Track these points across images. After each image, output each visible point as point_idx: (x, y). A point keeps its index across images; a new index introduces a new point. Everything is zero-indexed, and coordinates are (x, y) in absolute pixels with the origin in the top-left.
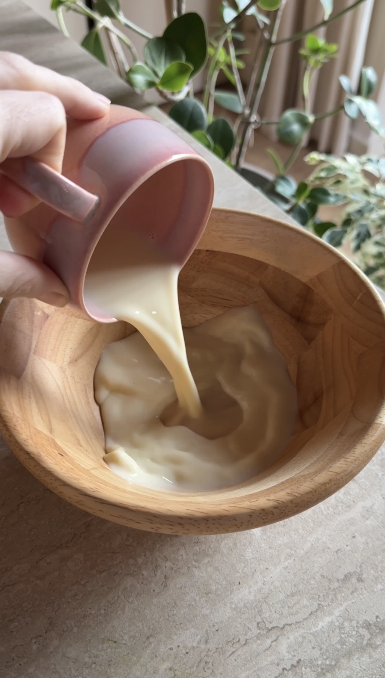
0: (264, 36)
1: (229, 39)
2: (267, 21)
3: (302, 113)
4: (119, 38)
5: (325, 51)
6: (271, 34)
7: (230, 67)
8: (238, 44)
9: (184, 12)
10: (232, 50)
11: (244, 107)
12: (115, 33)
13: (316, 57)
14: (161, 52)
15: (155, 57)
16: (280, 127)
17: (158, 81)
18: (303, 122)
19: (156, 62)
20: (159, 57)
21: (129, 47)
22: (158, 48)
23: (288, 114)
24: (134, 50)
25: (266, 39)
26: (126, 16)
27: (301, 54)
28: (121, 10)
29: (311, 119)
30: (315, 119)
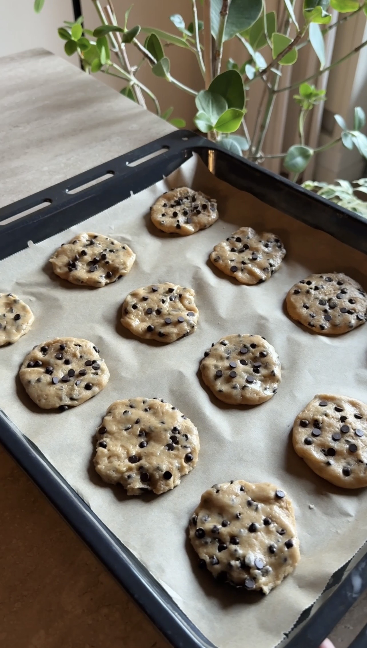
3: (305, 147)
4: (142, 90)
5: (316, 95)
6: (273, 84)
11: (251, 146)
13: (308, 101)
14: (209, 102)
15: (205, 106)
16: (287, 159)
17: (213, 126)
18: (304, 154)
19: (206, 110)
20: (208, 106)
21: (153, 100)
22: (206, 99)
23: (293, 149)
24: (157, 102)
25: (269, 88)
26: (172, 75)
27: (295, 99)
28: (169, 71)
29: (311, 152)
30: (315, 152)
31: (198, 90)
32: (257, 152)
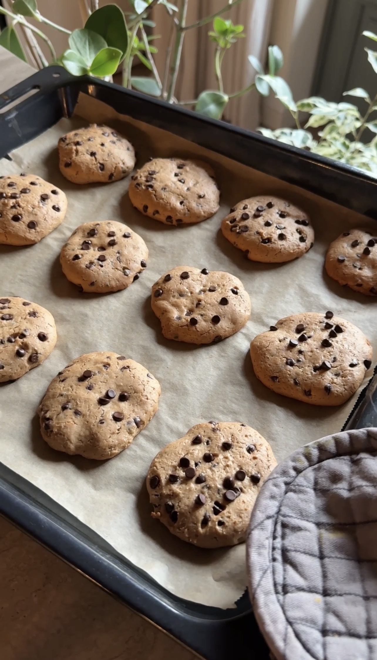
0: (174, 21)
1: (141, 26)
2: (176, 9)
3: (218, 93)
4: (33, 31)
5: (233, 32)
6: (180, 20)
7: (144, 53)
8: (149, 31)
9: (97, 8)
10: (144, 36)
11: (162, 91)
12: (30, 29)
13: (225, 38)
14: (85, 43)
15: (80, 46)
16: (198, 108)
17: (88, 68)
18: (218, 101)
19: (82, 52)
20: (84, 47)
21: (45, 41)
22: (81, 39)
23: (204, 95)
24: (50, 43)
25: (176, 24)
26: (42, 14)
27: (211, 36)
28: (37, 8)
29: (226, 98)
30: (229, 98)
31: (72, 30)
32: (169, 97)
